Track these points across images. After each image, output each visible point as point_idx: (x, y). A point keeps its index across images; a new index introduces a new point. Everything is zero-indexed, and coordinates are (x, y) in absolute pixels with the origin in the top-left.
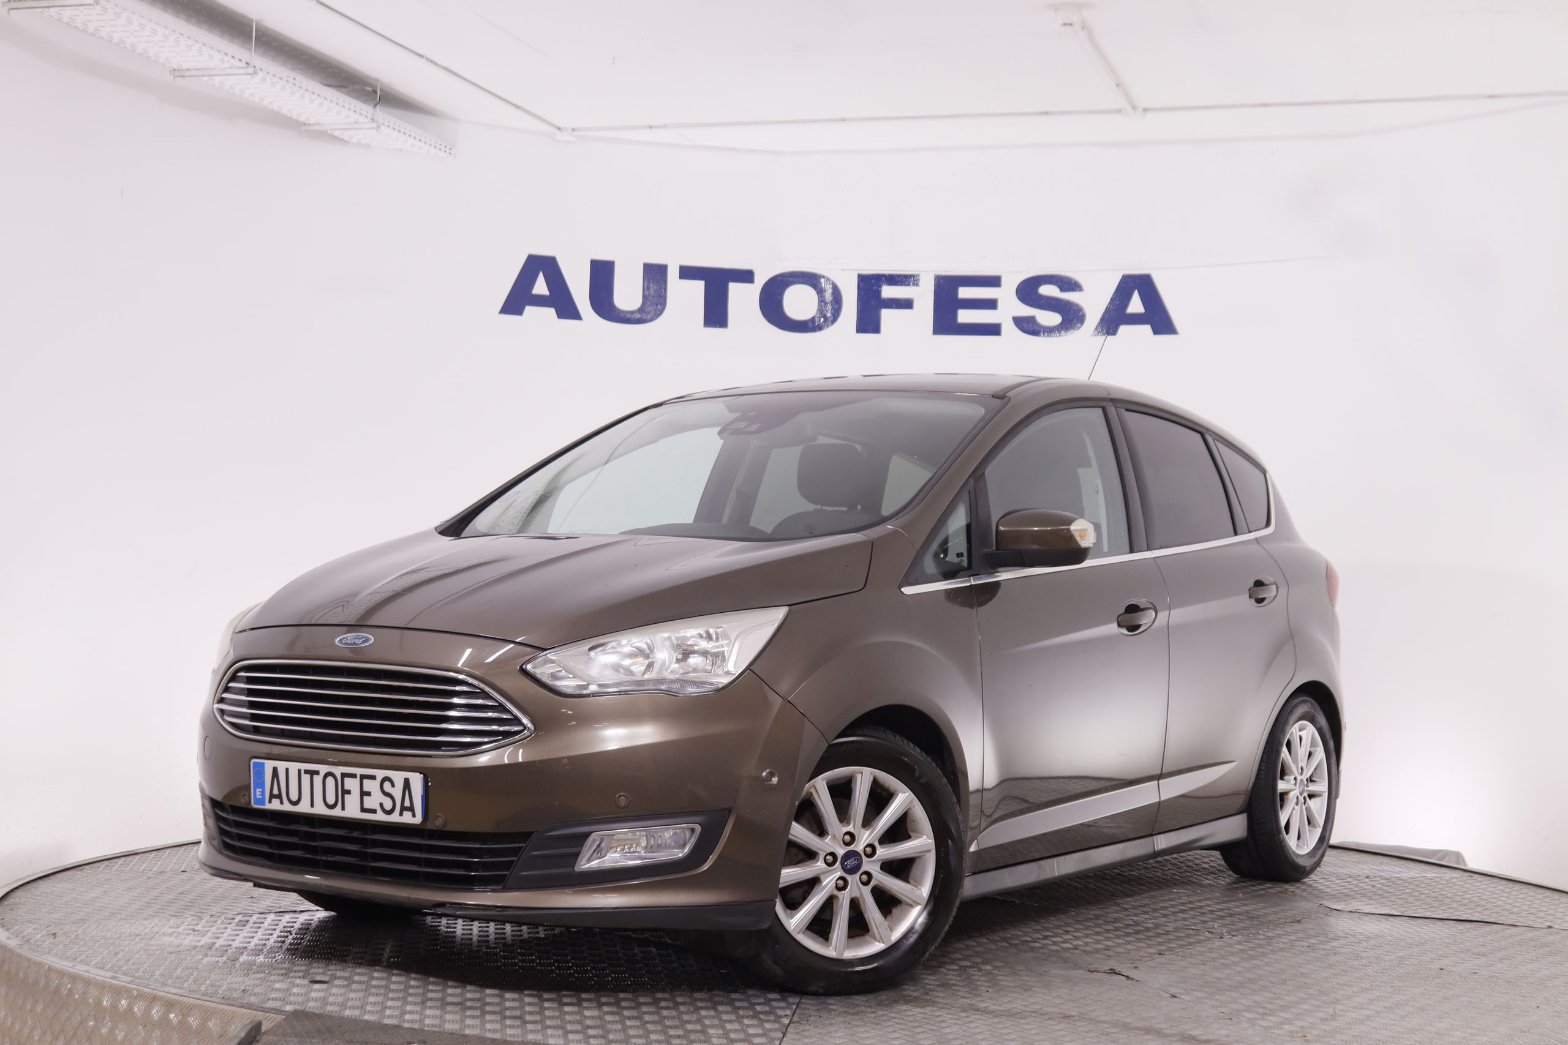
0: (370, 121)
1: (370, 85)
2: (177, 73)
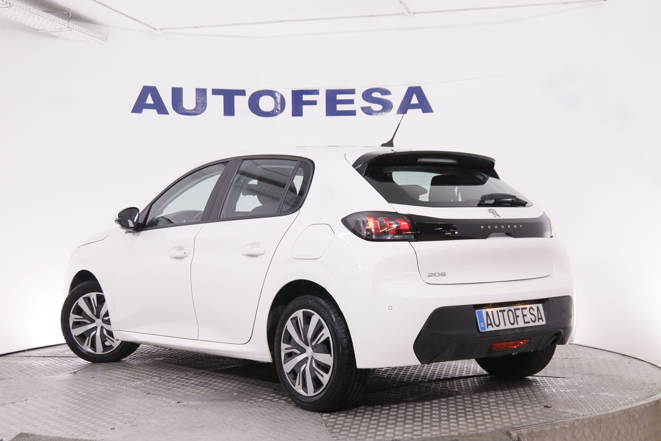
0: (67, 27)
1: (66, 11)
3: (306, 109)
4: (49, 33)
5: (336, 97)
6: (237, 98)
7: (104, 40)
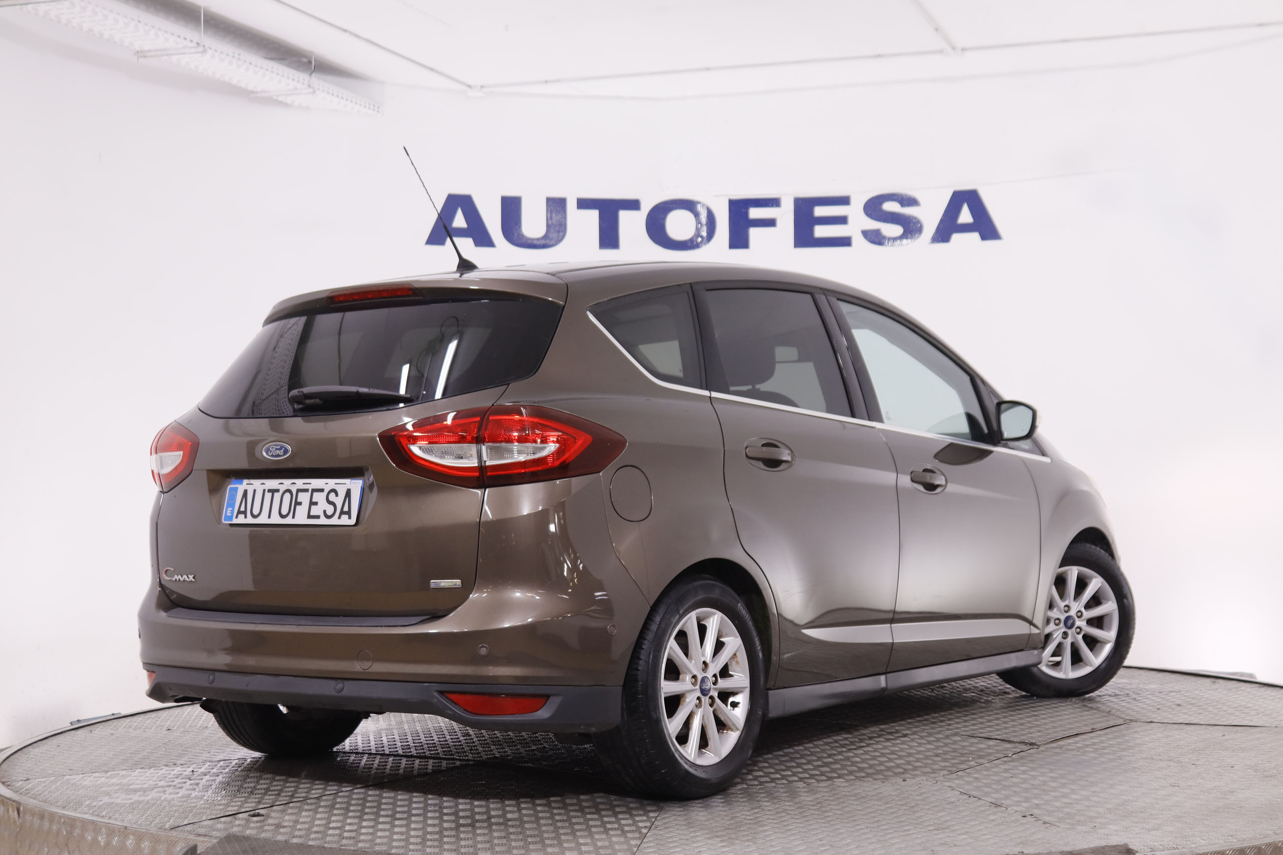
0: (307, 87)
1: (305, 57)
2: (140, 54)
3: (754, 233)
4: (275, 98)
5: (812, 212)
6: (624, 216)
7: (376, 108)
